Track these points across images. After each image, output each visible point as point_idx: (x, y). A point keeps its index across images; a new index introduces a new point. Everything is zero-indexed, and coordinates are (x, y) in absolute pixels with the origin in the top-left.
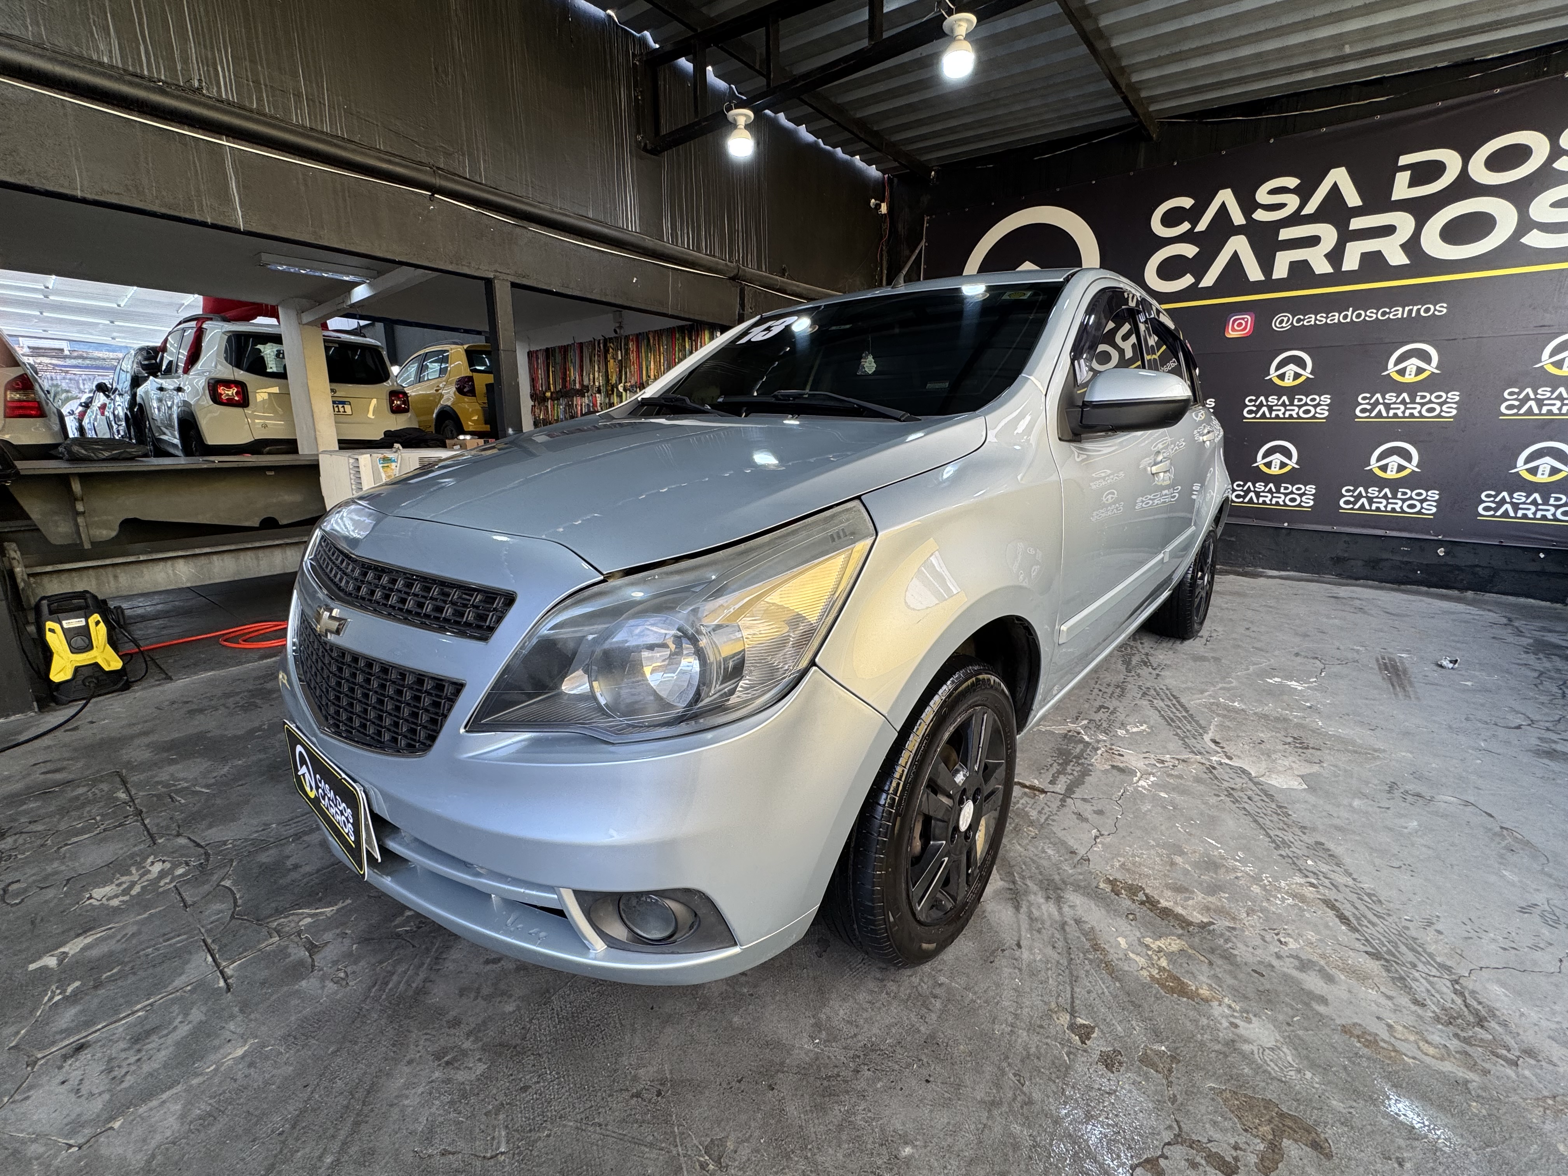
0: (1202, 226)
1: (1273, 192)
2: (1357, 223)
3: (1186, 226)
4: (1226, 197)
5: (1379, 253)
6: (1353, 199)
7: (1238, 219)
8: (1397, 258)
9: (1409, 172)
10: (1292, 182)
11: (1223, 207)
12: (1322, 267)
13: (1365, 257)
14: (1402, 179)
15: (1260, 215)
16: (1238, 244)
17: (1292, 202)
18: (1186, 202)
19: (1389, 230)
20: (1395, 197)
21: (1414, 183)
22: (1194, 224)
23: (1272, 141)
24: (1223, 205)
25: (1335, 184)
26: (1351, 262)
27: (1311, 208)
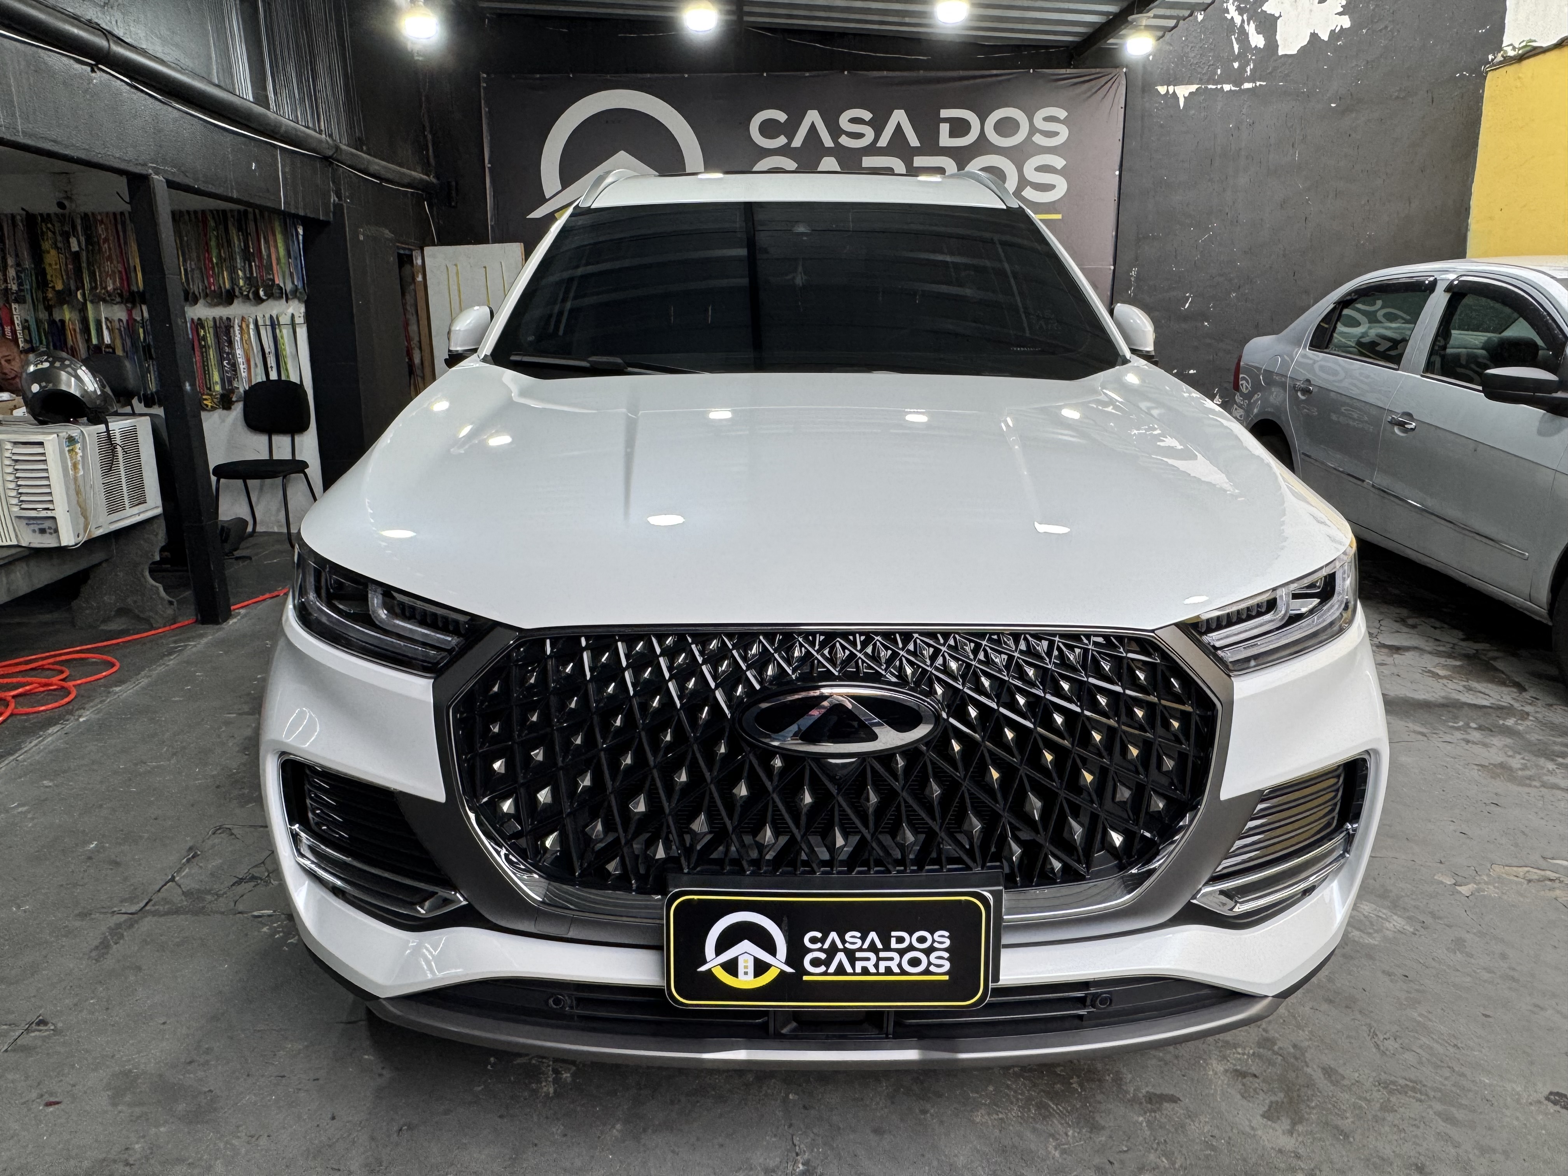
0: (797, 142)
1: (854, 121)
2: (920, 161)
3: (782, 140)
4: (813, 117)
6: (914, 141)
7: (828, 142)
9: (948, 125)
10: (867, 115)
14: (944, 128)
15: (844, 140)
17: (869, 133)
18: (781, 116)
19: (938, 171)
20: (941, 145)
21: (952, 134)
22: (791, 138)
23: (846, 73)
24: (813, 127)
25: (899, 124)
27: (883, 142)
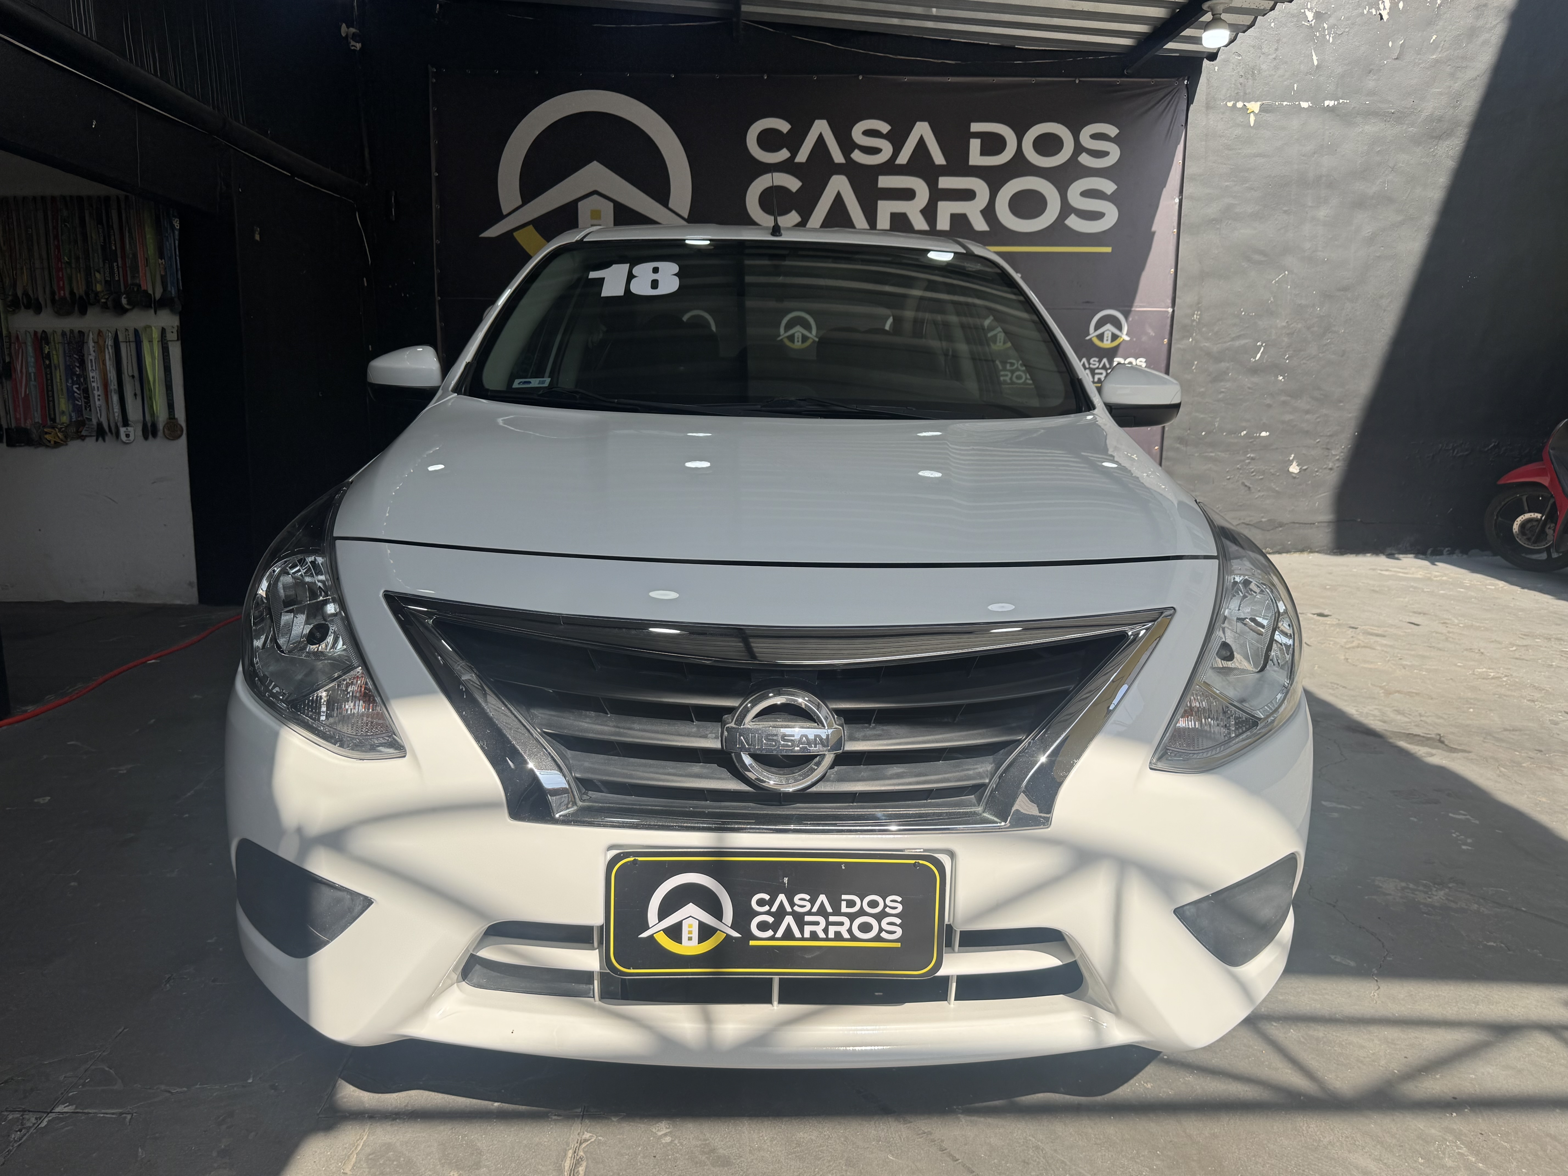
0: (802, 157)
1: (868, 133)
2: (945, 182)
3: (785, 154)
4: (821, 127)
5: (964, 216)
6: (939, 159)
7: (838, 157)
8: (980, 225)
9: (979, 141)
10: (884, 127)
11: (821, 139)
12: (920, 223)
13: (953, 216)
14: (975, 144)
15: (858, 157)
16: (839, 184)
17: (887, 149)
18: (784, 126)
19: (968, 195)
20: (971, 164)
21: (984, 151)
22: (794, 152)
24: (821, 138)
25: (921, 139)
26: (943, 223)
27: (903, 158)
